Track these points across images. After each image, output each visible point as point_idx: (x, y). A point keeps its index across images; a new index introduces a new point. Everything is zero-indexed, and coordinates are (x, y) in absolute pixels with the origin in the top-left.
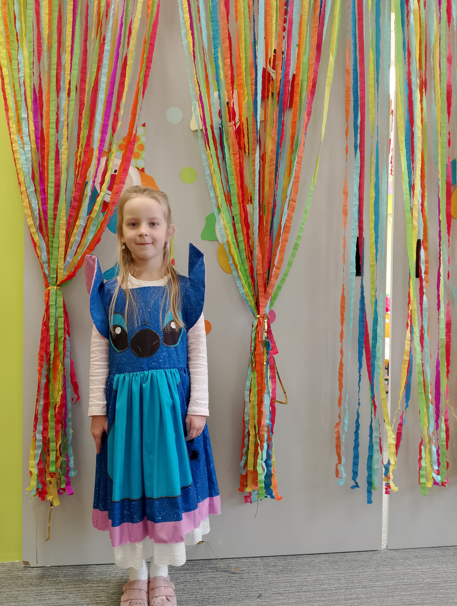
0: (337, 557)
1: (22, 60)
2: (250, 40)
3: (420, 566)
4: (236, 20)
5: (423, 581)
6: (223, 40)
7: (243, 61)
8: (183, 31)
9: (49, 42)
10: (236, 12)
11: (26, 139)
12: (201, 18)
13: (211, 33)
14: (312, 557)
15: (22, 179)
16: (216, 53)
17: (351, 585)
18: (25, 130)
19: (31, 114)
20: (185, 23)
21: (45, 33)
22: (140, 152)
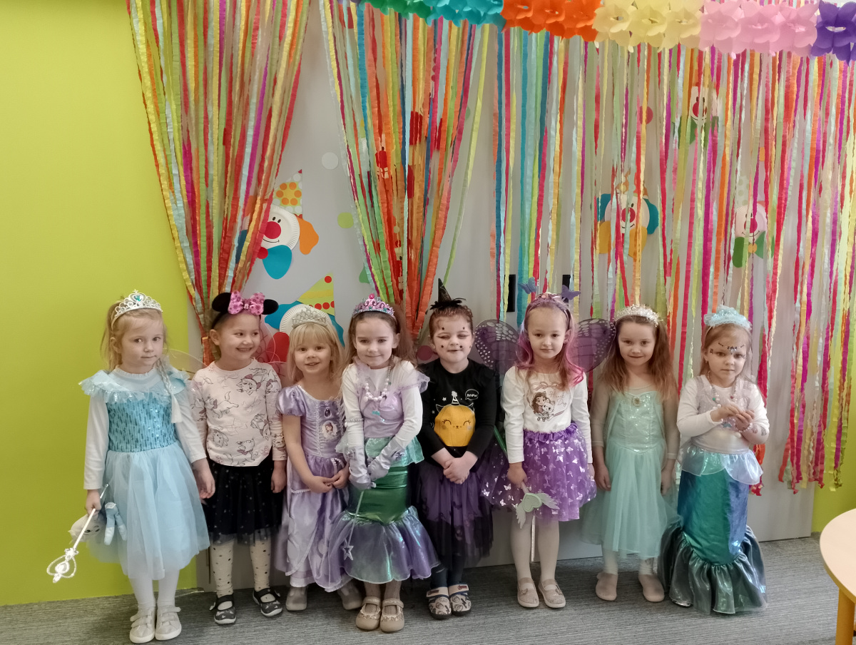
1: (170, 115)
2: (397, 87)
4: (384, 66)
6: (371, 88)
7: (391, 109)
9: (195, 95)
11: (178, 195)
12: (349, 65)
13: (359, 81)
15: (176, 235)
16: (364, 102)
18: (177, 186)
19: (182, 169)
21: (192, 85)
22: (297, 199)
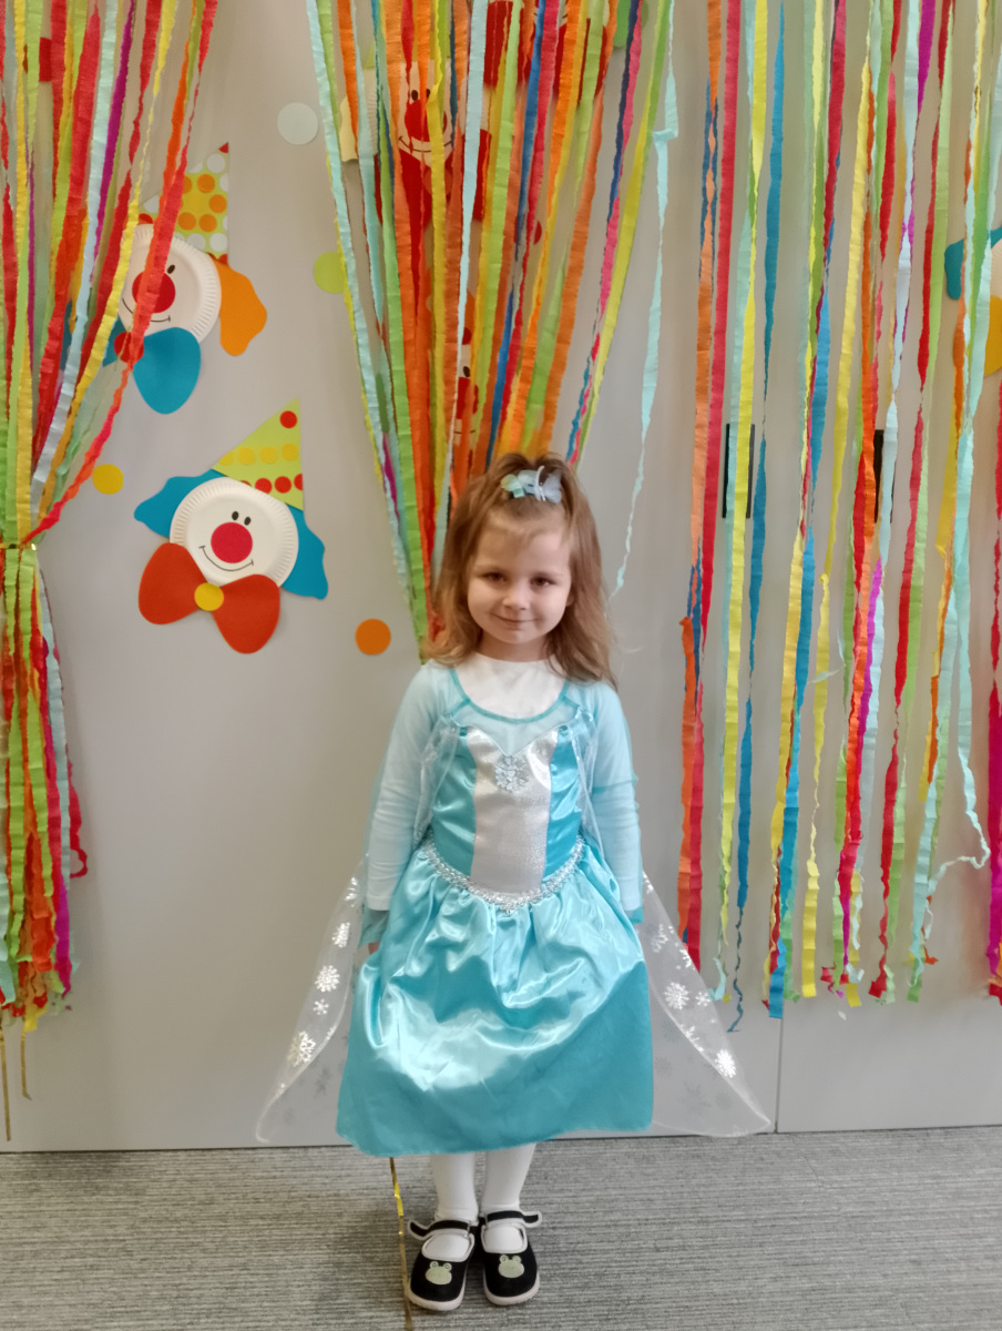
0: (657, 1147)
3: (839, 1174)
5: (839, 1210)
14: (600, 1147)
17: (672, 1215)
22: (216, 216)
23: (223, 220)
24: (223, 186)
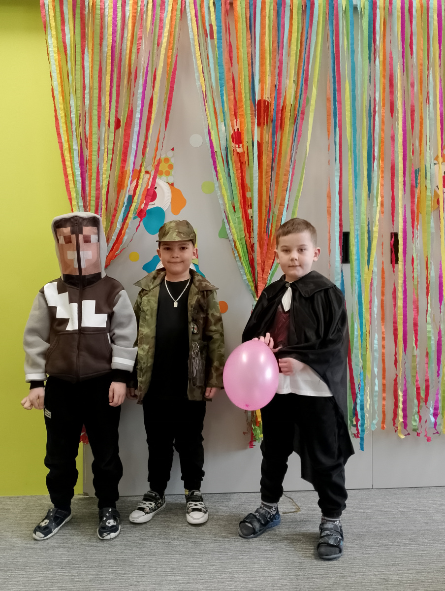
2: (248, 79)
3: (397, 500)
4: (238, 64)
5: (397, 510)
6: (228, 80)
7: (243, 95)
8: (196, 75)
10: (238, 57)
12: (210, 63)
16: (221, 91)
20: (197, 68)
23: (172, 172)
24: (172, 161)
